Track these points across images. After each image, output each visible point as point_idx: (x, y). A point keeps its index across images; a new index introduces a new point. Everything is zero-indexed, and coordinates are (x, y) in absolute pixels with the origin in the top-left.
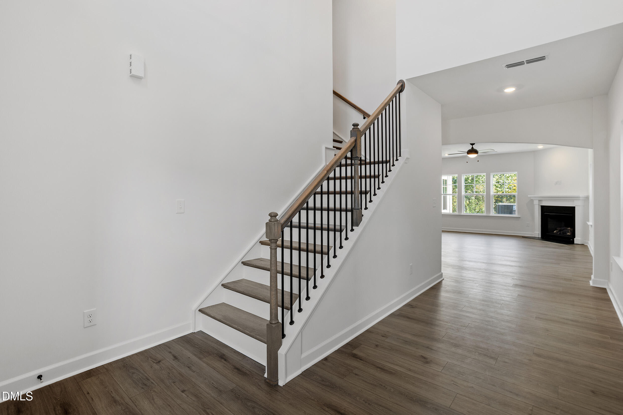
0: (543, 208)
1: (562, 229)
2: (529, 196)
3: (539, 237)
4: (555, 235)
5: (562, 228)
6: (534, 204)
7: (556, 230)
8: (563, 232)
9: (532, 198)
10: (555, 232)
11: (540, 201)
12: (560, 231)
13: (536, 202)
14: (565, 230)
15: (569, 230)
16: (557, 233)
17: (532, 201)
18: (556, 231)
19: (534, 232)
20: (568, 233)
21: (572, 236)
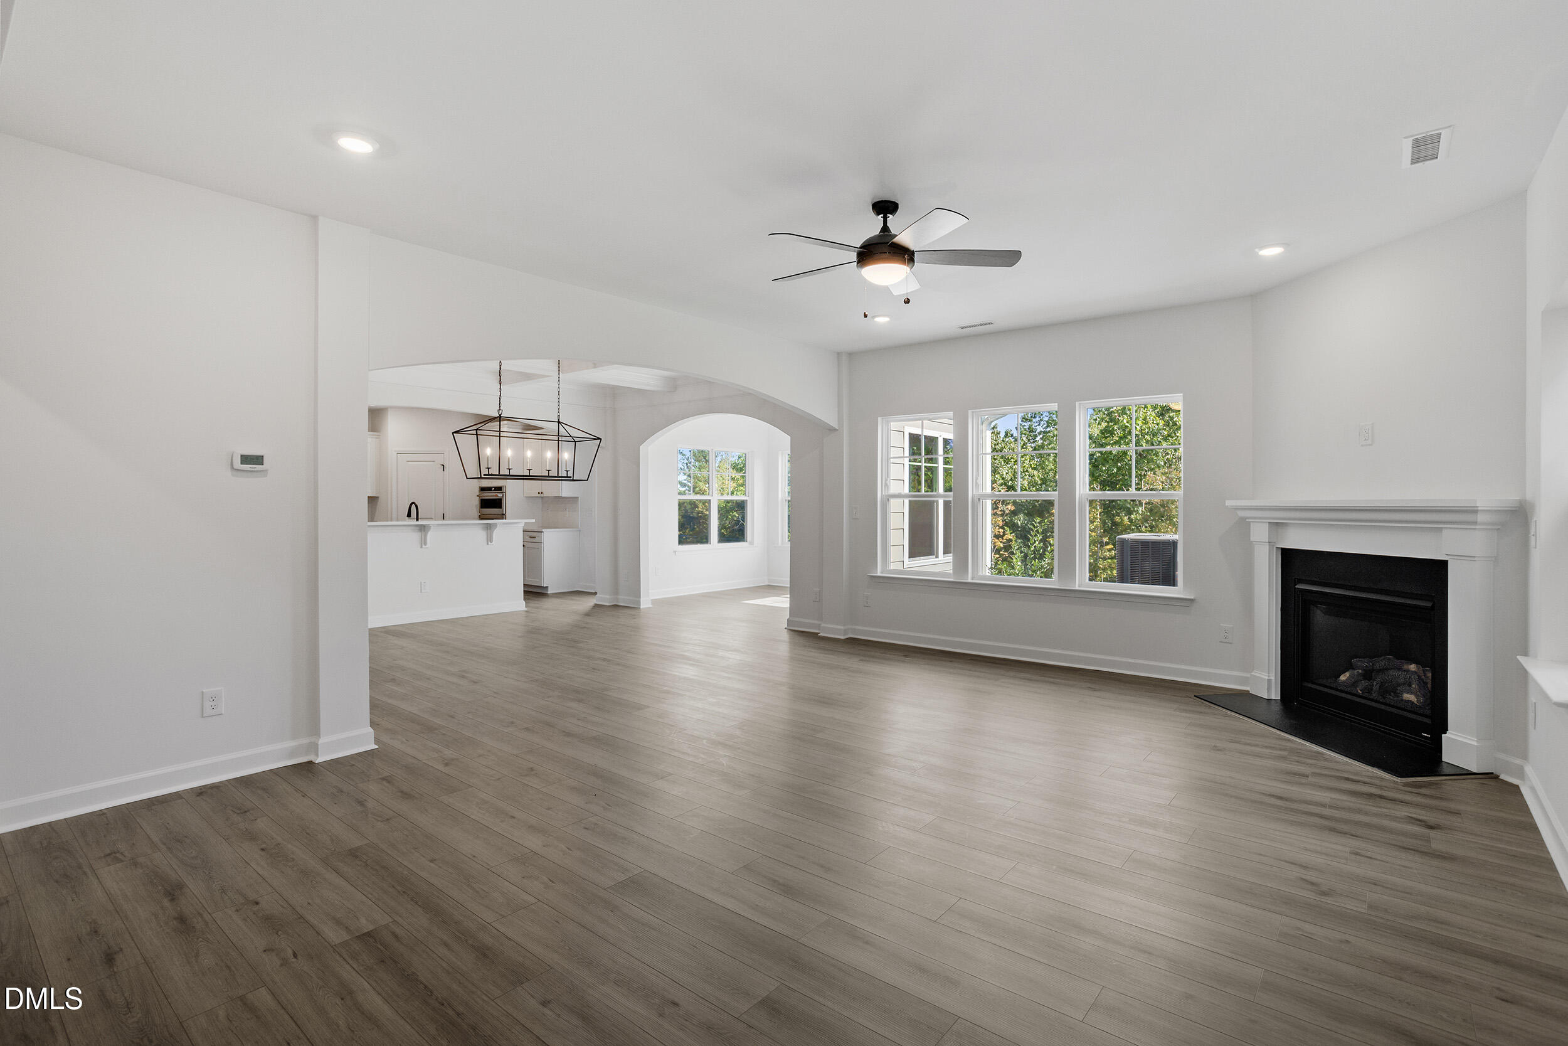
0: (1290, 559)
1: (1377, 666)
2: (1229, 503)
3: (1273, 697)
4: (1344, 695)
5: (1380, 663)
6: (1252, 539)
7: (1350, 667)
8: (1382, 685)
9: (1242, 514)
10: (1343, 678)
11: (1277, 526)
12: (1368, 675)
13: (1260, 533)
14: (1391, 672)
15: (1414, 678)
16: (1355, 684)
17: (1244, 525)
18: (1347, 674)
19: (1253, 670)
20: (1408, 693)
21: (1428, 712)
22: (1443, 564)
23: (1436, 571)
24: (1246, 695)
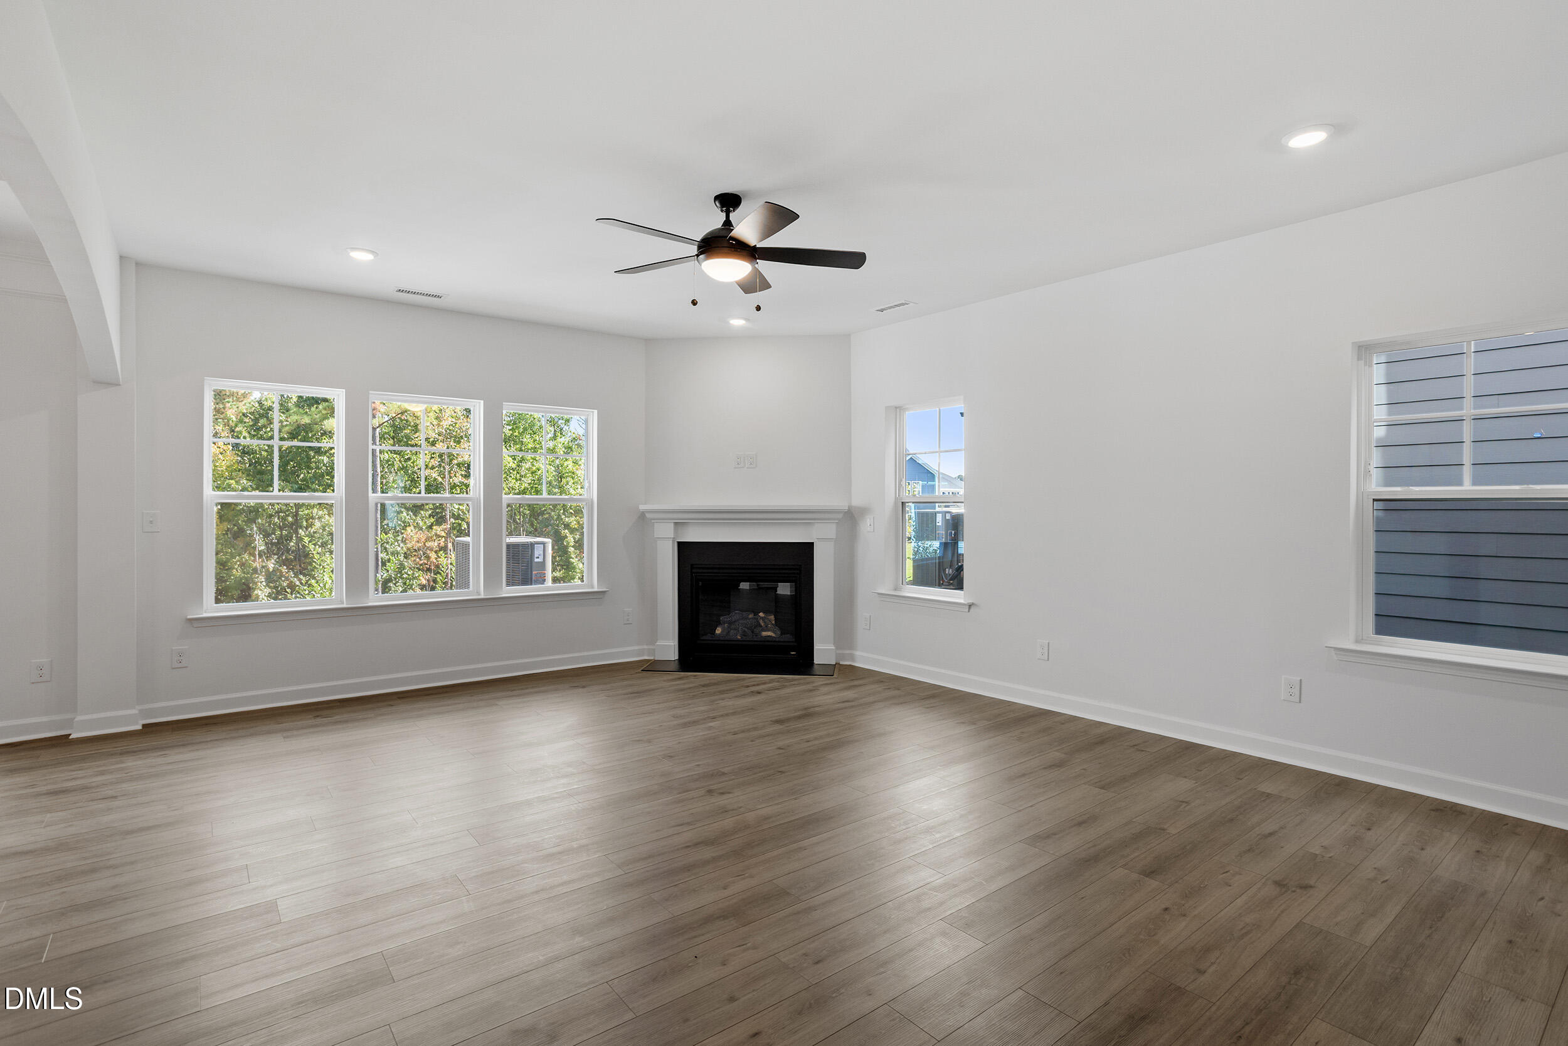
3: (673, 660)
5: (735, 617)
6: (655, 535)
7: (719, 623)
10: (718, 632)
11: (677, 525)
13: (665, 531)
14: (741, 621)
16: (729, 634)
17: (650, 525)
18: (719, 628)
19: (657, 640)
20: (765, 631)
21: (794, 640)
22: (810, 545)
23: (805, 551)
24: (655, 662)
